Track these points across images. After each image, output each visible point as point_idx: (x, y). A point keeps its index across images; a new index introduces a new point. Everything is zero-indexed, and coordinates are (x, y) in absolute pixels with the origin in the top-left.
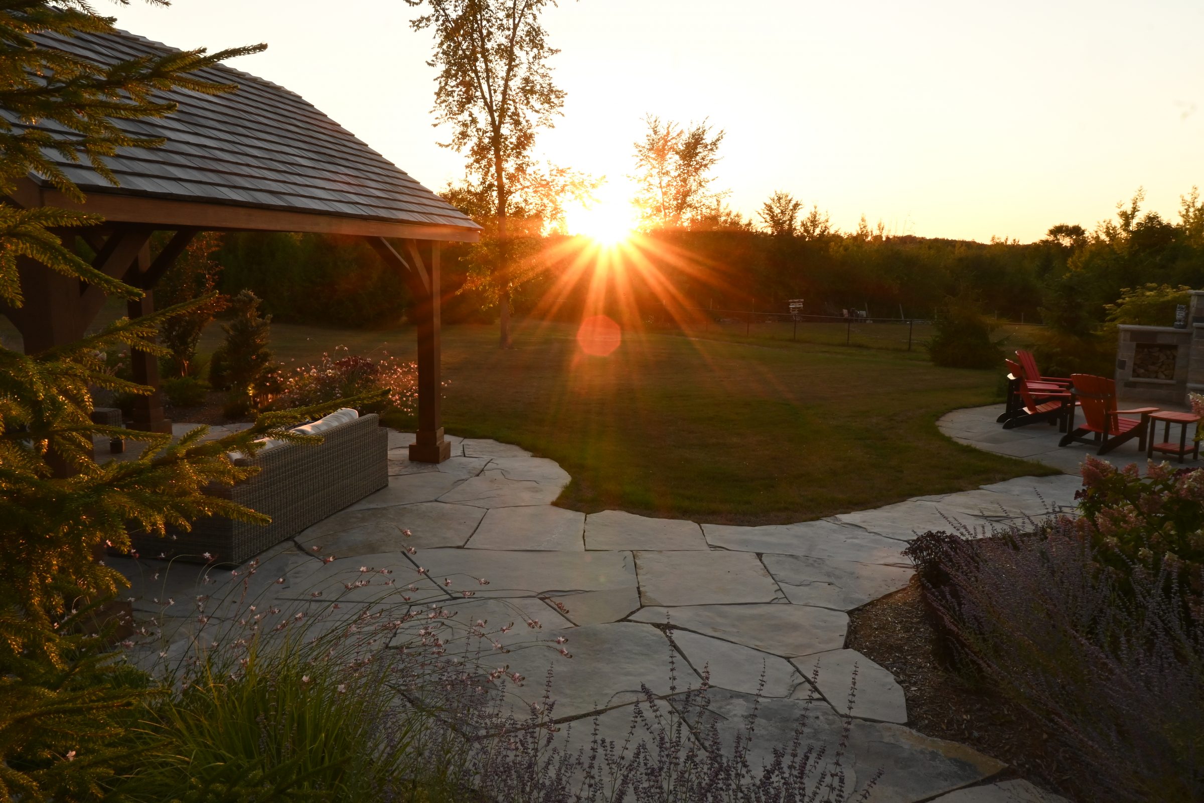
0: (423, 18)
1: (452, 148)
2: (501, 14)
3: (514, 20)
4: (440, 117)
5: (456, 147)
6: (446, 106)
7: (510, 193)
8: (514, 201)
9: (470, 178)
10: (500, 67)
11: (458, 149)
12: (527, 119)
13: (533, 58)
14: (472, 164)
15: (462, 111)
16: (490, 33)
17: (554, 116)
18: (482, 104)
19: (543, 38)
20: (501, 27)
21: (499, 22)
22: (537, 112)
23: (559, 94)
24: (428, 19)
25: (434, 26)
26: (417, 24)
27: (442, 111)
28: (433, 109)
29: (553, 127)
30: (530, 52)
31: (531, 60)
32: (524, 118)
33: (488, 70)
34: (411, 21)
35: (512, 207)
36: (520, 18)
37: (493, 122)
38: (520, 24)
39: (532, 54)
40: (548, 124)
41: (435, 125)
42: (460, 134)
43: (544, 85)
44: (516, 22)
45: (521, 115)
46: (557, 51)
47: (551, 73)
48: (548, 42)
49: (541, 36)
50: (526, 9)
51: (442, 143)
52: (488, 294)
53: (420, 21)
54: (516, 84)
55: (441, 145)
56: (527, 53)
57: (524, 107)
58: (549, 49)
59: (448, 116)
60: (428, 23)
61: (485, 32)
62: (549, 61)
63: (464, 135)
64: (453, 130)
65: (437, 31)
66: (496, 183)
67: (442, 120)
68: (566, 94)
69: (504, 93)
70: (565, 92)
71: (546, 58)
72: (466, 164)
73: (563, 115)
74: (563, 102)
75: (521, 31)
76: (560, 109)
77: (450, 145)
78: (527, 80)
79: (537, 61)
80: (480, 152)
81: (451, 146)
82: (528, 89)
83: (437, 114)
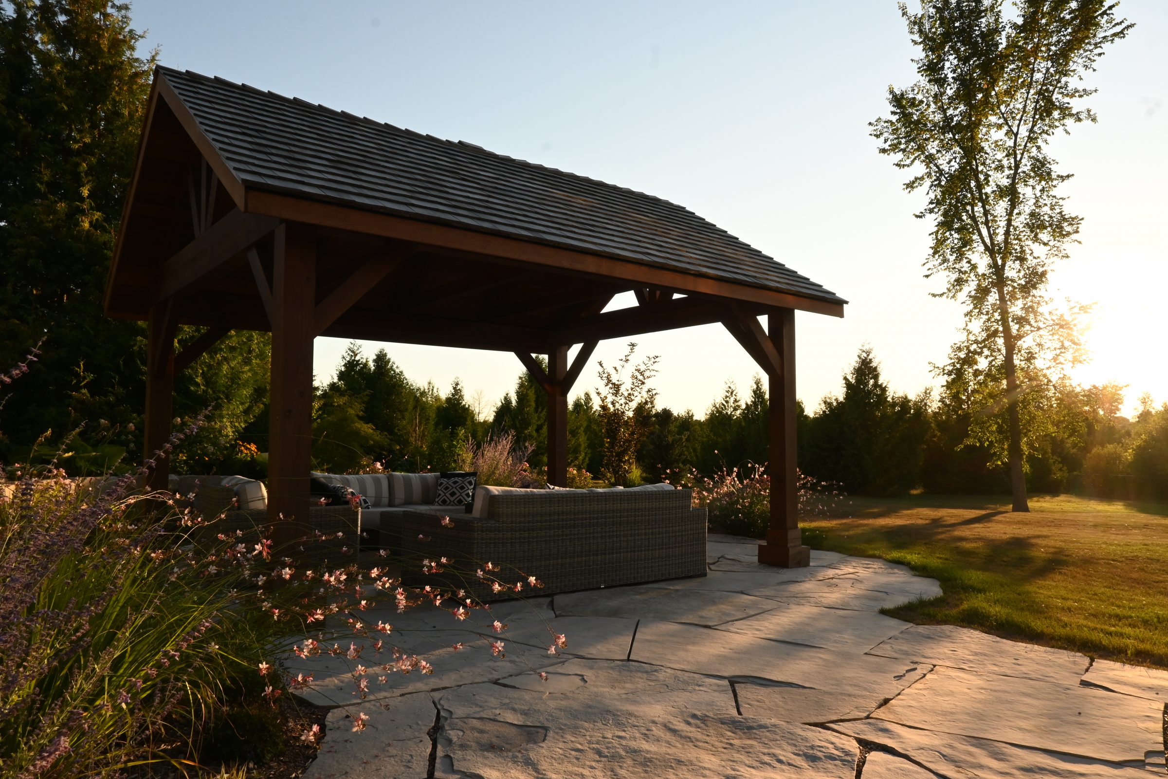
0: (916, 179)
1: (947, 297)
2: (1000, 155)
3: (1015, 158)
4: (932, 267)
5: (951, 295)
6: (939, 256)
7: (1019, 337)
8: (1025, 346)
9: (971, 327)
10: (1001, 208)
11: (953, 297)
12: (1035, 255)
13: (1041, 191)
14: (971, 311)
15: (961, 260)
16: (987, 176)
17: (1067, 245)
18: (982, 248)
19: (1050, 167)
20: (1000, 168)
21: (997, 163)
22: (1045, 244)
23: (1072, 221)
24: (922, 178)
25: (927, 183)
26: (910, 186)
27: (937, 260)
28: (926, 261)
29: (1068, 257)
30: (1037, 187)
31: (1039, 194)
32: (1032, 253)
33: (986, 213)
34: (904, 184)
35: (1023, 352)
36: (1022, 154)
37: (995, 265)
38: (1024, 161)
39: (1039, 188)
40: (1060, 255)
41: (927, 276)
42: (955, 281)
43: (1053, 215)
44: (1018, 159)
45: (1028, 251)
46: (1068, 176)
47: (1061, 202)
48: (1057, 170)
49: (1048, 165)
50: (1028, 144)
51: (936, 293)
52: (996, 449)
53: (914, 182)
54: (1019, 222)
55: (934, 295)
56: (1034, 188)
57: (1029, 242)
58: (1058, 176)
59: (942, 267)
60: (922, 182)
61: (982, 177)
62: (1060, 190)
63: (959, 282)
64: (948, 279)
65: (931, 187)
66: (1001, 329)
67: (935, 270)
68: (1082, 219)
69: (1007, 233)
70: (1080, 217)
71: (1055, 186)
72: (965, 312)
73: (1080, 242)
74: (1078, 228)
75: (1026, 166)
76: (1074, 236)
77: (944, 293)
78: (1032, 215)
79: (1046, 193)
80: (980, 296)
81: (945, 295)
82: (1036, 224)
83: (927, 266)
